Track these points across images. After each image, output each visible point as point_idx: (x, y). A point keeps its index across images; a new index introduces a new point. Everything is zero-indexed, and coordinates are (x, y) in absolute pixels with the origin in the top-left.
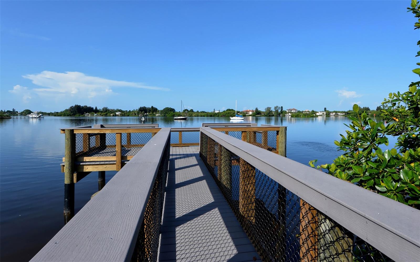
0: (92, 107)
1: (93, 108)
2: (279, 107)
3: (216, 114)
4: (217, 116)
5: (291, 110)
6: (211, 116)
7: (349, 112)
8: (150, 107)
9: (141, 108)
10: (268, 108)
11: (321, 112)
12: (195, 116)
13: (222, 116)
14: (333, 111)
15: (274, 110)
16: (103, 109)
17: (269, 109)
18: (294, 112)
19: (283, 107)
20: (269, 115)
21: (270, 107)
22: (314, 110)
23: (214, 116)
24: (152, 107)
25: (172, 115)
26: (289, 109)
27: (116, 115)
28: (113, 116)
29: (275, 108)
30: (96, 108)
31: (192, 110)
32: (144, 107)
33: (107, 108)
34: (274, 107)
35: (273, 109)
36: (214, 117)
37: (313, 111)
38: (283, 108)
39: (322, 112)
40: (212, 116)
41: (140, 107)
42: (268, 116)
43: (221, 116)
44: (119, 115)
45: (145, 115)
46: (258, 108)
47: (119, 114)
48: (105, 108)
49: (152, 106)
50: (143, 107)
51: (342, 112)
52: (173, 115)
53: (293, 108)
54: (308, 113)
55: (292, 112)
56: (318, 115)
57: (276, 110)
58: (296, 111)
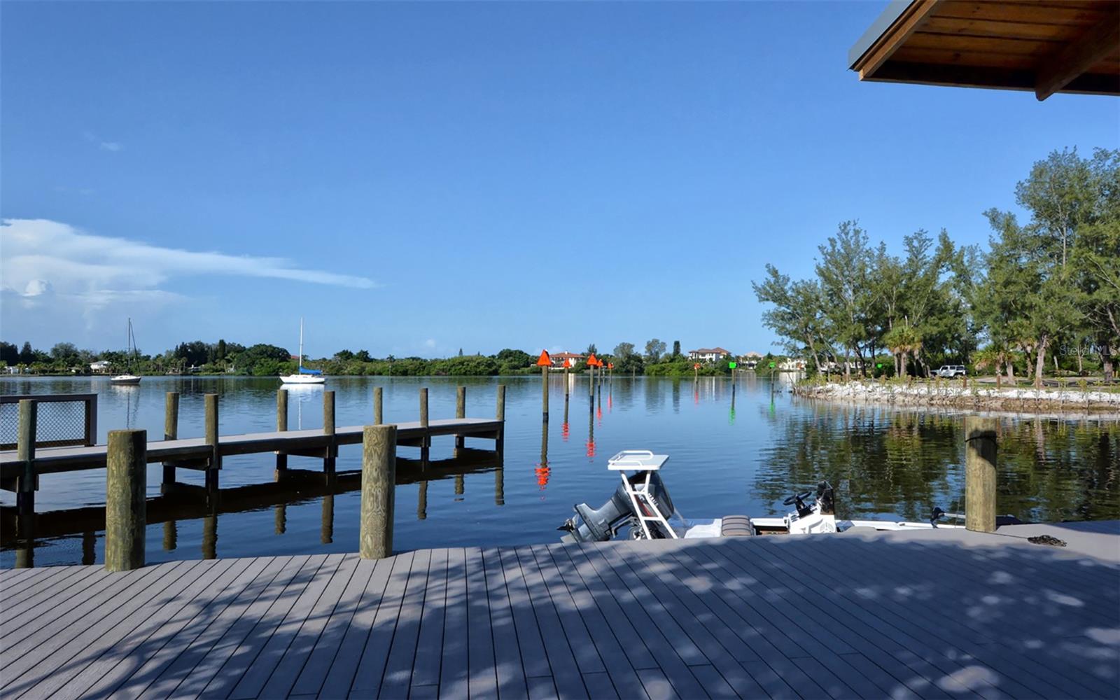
0: (10, 345)
1: (13, 349)
2: (660, 342)
3: (424, 368)
4: (425, 372)
5: (703, 355)
6: (405, 373)
8: (217, 342)
9: (184, 347)
10: (624, 345)
12: (351, 372)
13: (441, 372)
15: (646, 352)
16: (55, 351)
17: (625, 348)
18: (711, 359)
19: (680, 343)
20: (624, 370)
21: (632, 343)
22: (772, 354)
23: (415, 375)
24: (222, 342)
25: (271, 369)
26: (697, 350)
27: (89, 372)
28: (78, 373)
29: (650, 346)
30: (27, 347)
31: (366, 353)
32: (198, 343)
33: (74, 345)
34: (645, 344)
35: (641, 350)
36: (413, 377)
37: (770, 356)
38: (681, 348)
39: (796, 360)
40: (409, 372)
41: (179, 345)
42: (622, 372)
43: (434, 373)
44: (104, 372)
45: (189, 372)
46: (596, 347)
47: (102, 369)
48: (62, 346)
49: (221, 339)
50: (193, 342)
52: (274, 371)
53: (711, 348)
54: (753, 362)
55: (704, 361)
56: (786, 368)
57: (652, 354)
58: (717, 358)
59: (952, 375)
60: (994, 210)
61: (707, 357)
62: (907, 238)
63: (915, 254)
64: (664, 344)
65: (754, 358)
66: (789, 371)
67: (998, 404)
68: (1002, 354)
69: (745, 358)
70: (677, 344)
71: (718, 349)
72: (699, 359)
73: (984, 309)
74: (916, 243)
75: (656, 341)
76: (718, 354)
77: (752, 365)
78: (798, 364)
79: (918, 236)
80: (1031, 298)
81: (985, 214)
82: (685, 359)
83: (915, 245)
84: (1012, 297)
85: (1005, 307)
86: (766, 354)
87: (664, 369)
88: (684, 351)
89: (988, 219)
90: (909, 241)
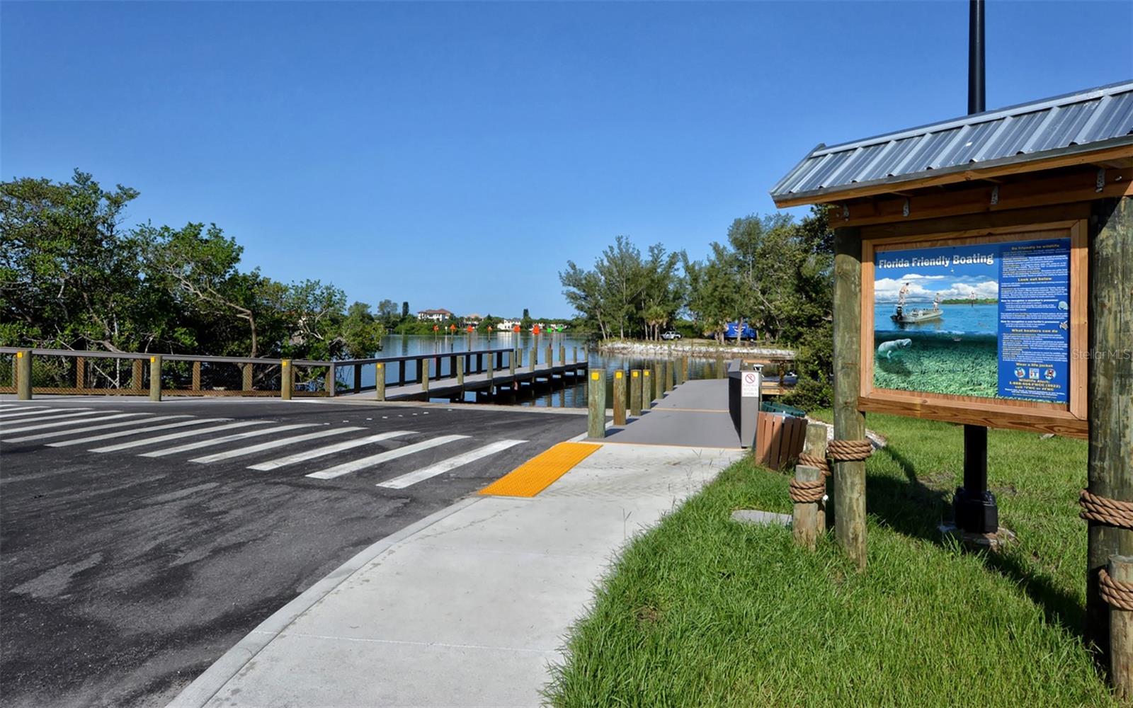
2: (392, 302)
5: (431, 315)
7: (575, 323)
11: (509, 321)
14: (538, 319)
15: (378, 312)
18: (438, 319)
19: (409, 304)
21: (365, 303)
22: (492, 315)
26: (424, 311)
29: (383, 306)
34: (378, 305)
37: (489, 318)
38: (410, 308)
39: (512, 321)
51: (557, 322)
53: (437, 308)
54: (476, 323)
55: (432, 320)
56: (503, 328)
57: (384, 314)
58: (443, 318)
59: (672, 337)
60: (716, 244)
61: (435, 317)
62: (650, 247)
63: (656, 260)
64: (395, 305)
65: (477, 319)
66: (506, 331)
67: (729, 356)
68: (719, 327)
69: (468, 319)
70: (406, 305)
71: (442, 310)
72: (428, 319)
73: (709, 300)
74: (656, 252)
75: (388, 302)
76: (444, 314)
77: (475, 325)
78: (513, 325)
79: (658, 246)
80: (736, 296)
81: (710, 244)
82: (415, 318)
83: (656, 251)
84: (726, 295)
85: (722, 301)
86: (486, 316)
87: (413, 328)
88: (413, 311)
89: (711, 248)
90: (652, 249)
